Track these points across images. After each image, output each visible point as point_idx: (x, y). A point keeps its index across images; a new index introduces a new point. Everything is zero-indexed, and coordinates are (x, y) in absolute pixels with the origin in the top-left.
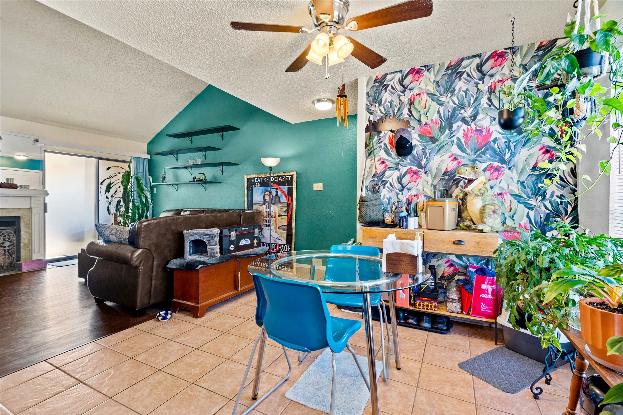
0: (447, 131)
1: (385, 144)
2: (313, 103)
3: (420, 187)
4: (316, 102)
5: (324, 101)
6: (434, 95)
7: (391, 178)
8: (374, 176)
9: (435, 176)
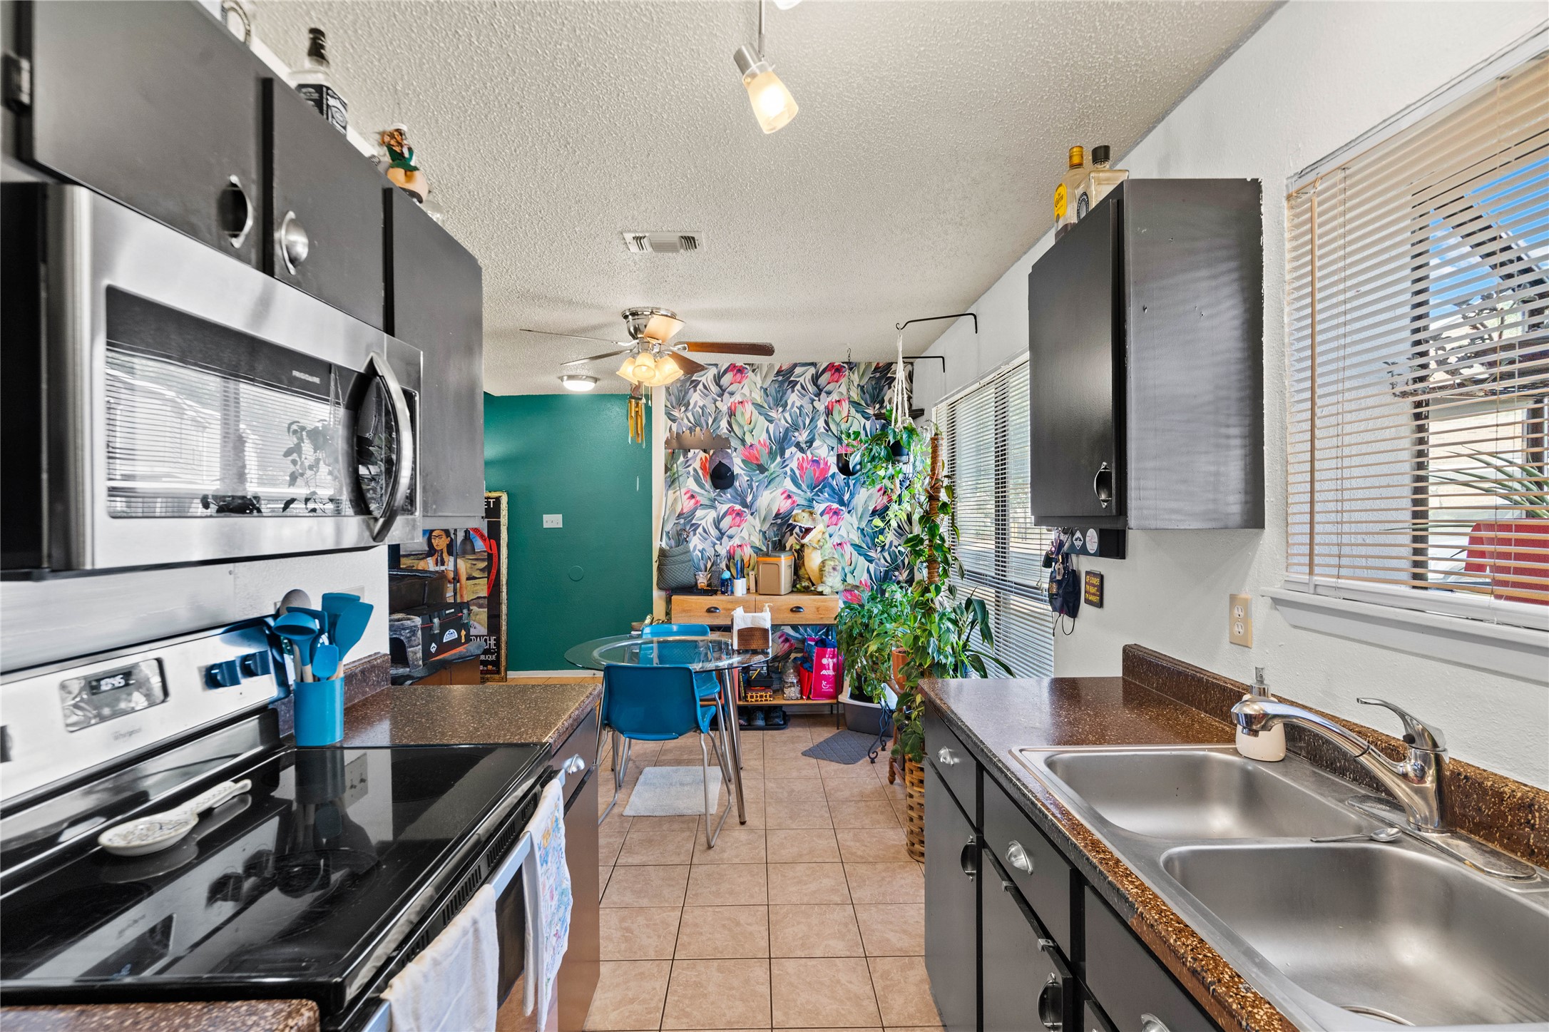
0: (779, 459)
1: (695, 470)
2: (561, 378)
3: (745, 534)
4: (565, 378)
5: (581, 379)
6: (762, 407)
7: (705, 520)
8: (678, 516)
9: (764, 519)
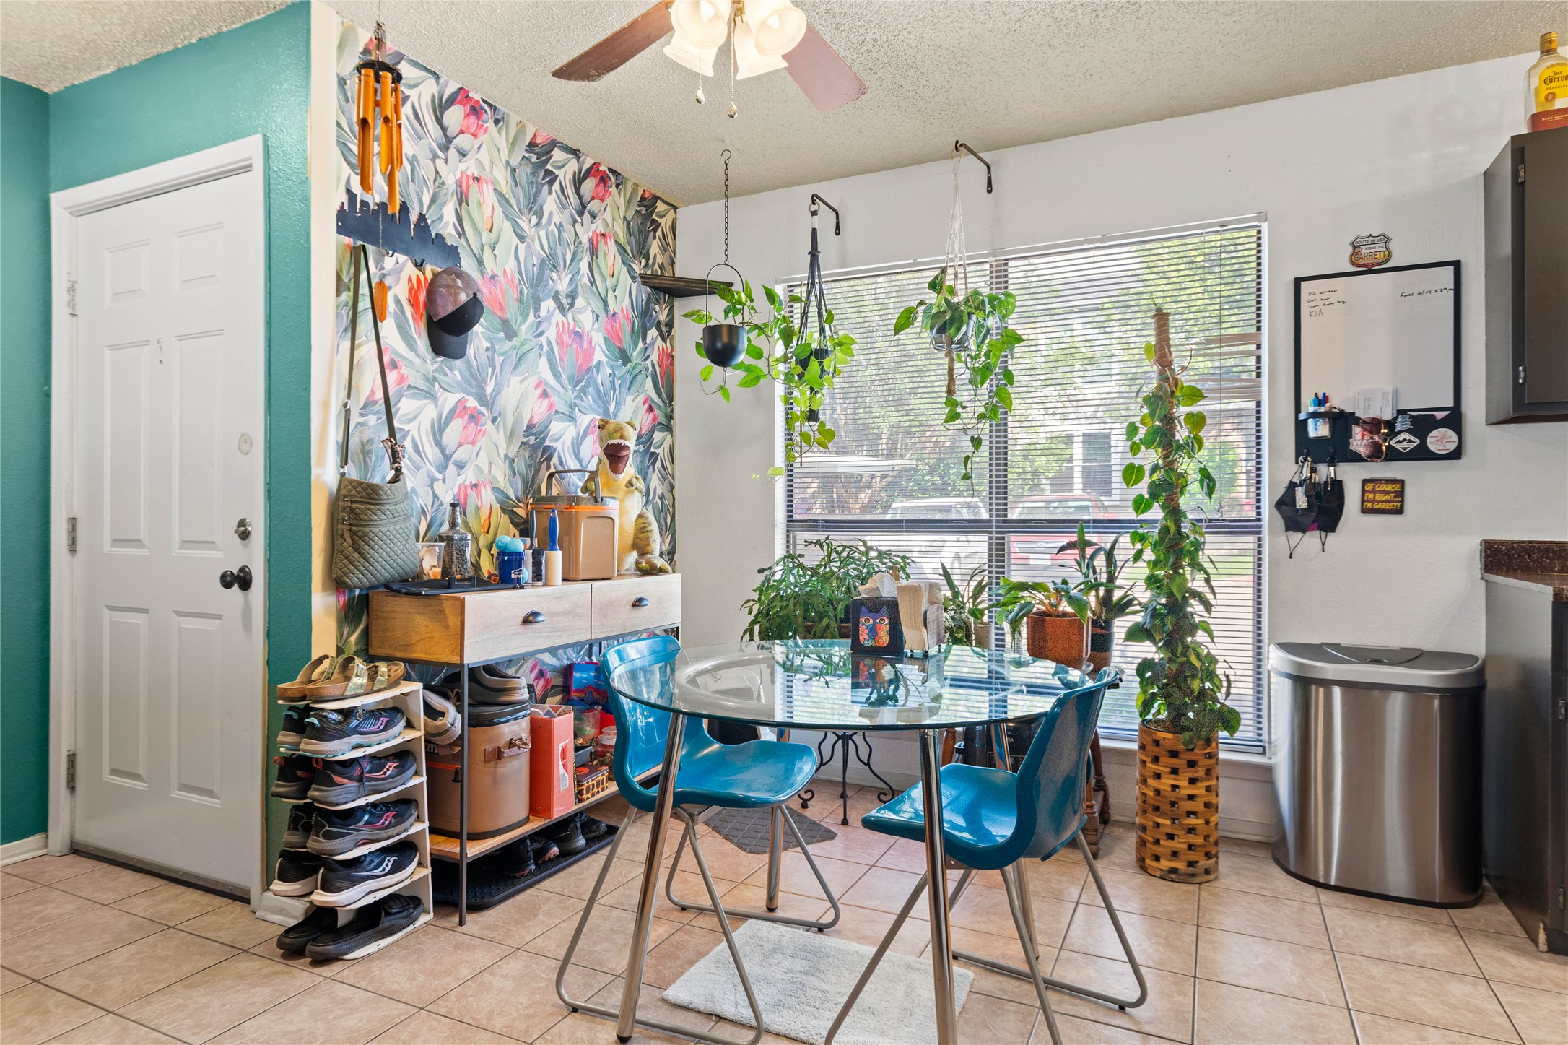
0: (531, 318)
1: (398, 302)
3: (482, 461)
6: (507, 201)
7: (416, 422)
8: (364, 407)
9: (512, 434)
